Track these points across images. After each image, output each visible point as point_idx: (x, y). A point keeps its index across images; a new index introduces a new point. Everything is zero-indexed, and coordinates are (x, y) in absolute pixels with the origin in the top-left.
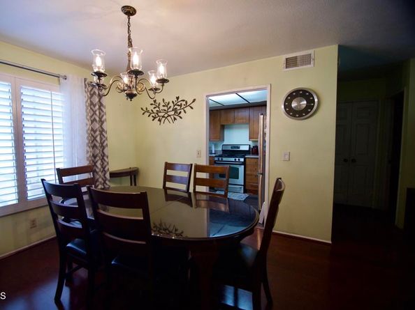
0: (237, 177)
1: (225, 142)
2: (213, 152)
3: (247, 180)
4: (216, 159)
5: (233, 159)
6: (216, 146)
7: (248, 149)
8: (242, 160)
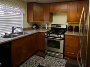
0: (59, 48)
1: (53, 23)
2: (46, 28)
3: (65, 50)
4: (46, 34)
5: (56, 36)
6: (48, 25)
7: (66, 28)
8: (62, 36)
